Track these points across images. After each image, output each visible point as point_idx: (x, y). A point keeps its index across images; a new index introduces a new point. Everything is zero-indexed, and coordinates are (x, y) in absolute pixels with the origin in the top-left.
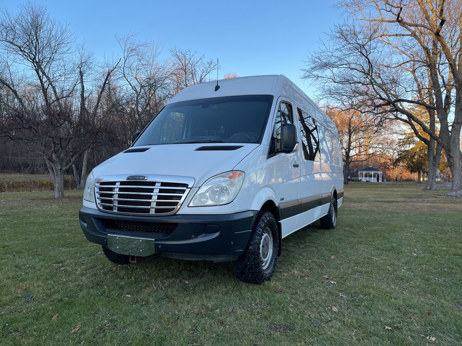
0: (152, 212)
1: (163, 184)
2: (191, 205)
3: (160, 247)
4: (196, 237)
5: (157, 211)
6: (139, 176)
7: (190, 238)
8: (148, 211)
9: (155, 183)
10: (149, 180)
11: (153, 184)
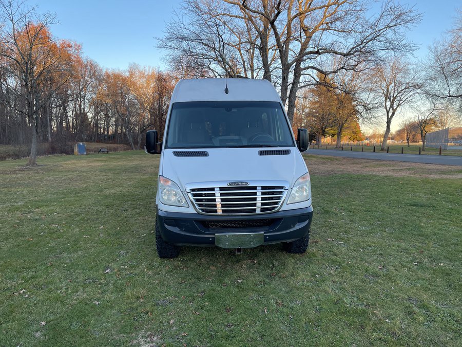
0: (258, 211)
1: (263, 188)
2: (288, 202)
3: (267, 237)
4: (294, 226)
5: (262, 210)
6: (242, 182)
7: (290, 228)
8: (254, 210)
9: (256, 187)
10: (251, 185)
11: (255, 188)
